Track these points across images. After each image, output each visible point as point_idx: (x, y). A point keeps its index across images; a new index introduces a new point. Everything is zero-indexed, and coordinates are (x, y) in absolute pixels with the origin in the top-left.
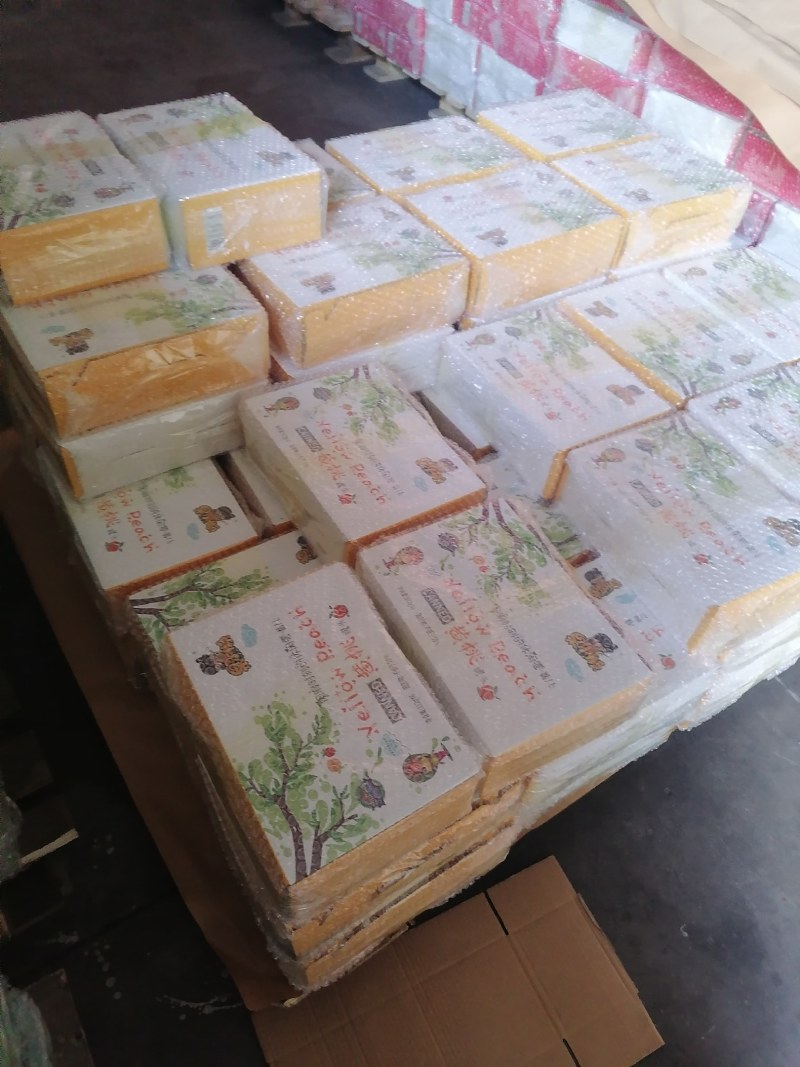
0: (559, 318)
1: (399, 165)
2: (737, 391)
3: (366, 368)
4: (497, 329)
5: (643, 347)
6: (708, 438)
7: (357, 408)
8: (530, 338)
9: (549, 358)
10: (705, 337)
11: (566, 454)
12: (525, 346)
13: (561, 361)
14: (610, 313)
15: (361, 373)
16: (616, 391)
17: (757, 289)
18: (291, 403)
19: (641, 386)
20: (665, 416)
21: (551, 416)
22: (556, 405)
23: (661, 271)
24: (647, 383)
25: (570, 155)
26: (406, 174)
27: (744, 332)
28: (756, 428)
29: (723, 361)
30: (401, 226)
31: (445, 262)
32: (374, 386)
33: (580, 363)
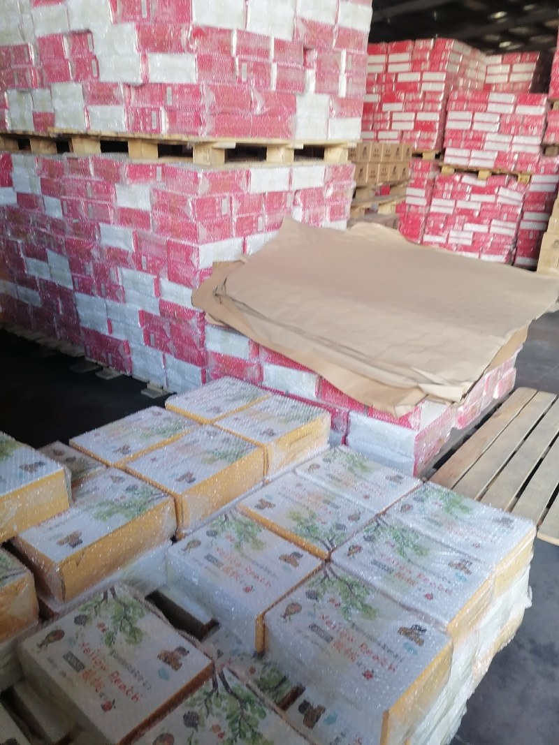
0: (239, 516)
1: (119, 445)
2: (358, 540)
3: (113, 590)
4: (201, 534)
5: (295, 523)
6: (349, 578)
7: (109, 625)
8: (223, 535)
9: (238, 546)
10: (330, 508)
11: (263, 616)
12: (222, 542)
13: (246, 546)
14: (270, 505)
15: (110, 596)
16: (286, 559)
17: (350, 469)
18: (58, 635)
19: (300, 551)
20: (319, 569)
21: (247, 590)
22: (250, 581)
23: (294, 471)
24: (303, 548)
25: (224, 417)
26: (125, 450)
27: (351, 499)
28: (375, 563)
29: (345, 521)
30: (124, 485)
31: (157, 503)
32: (120, 602)
33: (258, 544)
